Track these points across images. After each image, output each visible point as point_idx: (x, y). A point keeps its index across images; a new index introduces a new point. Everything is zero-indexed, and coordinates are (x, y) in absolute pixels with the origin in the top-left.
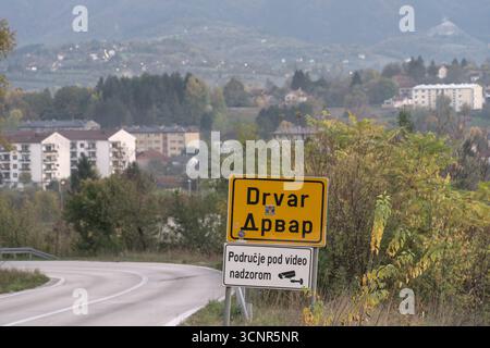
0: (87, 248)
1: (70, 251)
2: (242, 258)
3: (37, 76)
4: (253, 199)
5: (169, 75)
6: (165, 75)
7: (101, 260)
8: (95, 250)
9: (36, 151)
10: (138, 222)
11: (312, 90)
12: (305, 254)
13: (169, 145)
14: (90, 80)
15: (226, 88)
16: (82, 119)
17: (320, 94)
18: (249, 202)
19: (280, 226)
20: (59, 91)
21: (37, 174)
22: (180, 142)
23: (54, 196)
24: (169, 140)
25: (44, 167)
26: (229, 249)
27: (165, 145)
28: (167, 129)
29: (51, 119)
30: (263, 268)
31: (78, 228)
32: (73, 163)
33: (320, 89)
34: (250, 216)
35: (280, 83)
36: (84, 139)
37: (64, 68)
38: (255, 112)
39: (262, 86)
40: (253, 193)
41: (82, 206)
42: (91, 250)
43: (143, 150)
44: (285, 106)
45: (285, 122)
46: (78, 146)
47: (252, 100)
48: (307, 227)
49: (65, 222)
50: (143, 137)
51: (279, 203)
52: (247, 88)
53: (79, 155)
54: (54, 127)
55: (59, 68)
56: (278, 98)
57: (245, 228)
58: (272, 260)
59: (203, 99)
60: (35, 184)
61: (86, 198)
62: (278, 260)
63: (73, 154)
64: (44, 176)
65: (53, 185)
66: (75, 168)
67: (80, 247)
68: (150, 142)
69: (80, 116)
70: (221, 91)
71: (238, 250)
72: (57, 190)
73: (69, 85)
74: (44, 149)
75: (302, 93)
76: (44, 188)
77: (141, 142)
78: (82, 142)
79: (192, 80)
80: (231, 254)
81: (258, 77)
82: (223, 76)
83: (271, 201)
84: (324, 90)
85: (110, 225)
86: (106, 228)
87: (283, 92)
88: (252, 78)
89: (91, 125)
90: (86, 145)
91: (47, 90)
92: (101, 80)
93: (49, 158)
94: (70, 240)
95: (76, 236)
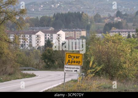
0: (48, 67)
1: (43, 68)
2: (67, 68)
3: (34, 12)
4: (70, 57)
5: (76, 12)
6: (75, 12)
7: (51, 71)
8: (50, 68)
9: (34, 37)
10: (62, 60)
11: (123, 17)
12: (79, 67)
13: (76, 35)
14: (51, 14)
15: (95, 16)
16: (49, 26)
17: (125, 18)
18: (69, 58)
19: (74, 62)
20: (41, 17)
21: (34, 44)
22: (80, 34)
23: (39, 51)
24: (76, 33)
25: (36, 42)
26: (65, 66)
27: (75, 35)
28: (76, 30)
29: (39, 27)
30: (71, 70)
31: (45, 62)
32: (45, 41)
33: (125, 17)
34: (69, 60)
35: (113, 14)
36: (49, 33)
37: (43, 10)
38: (104, 24)
39: (107, 16)
40: (70, 56)
41: (46, 55)
42: (49, 68)
43: (68, 36)
44: (114, 22)
45: (113, 28)
46: (47, 35)
47: (103, 20)
48: (79, 62)
49: (41, 60)
50: (68, 32)
51: (74, 58)
52: (102, 16)
53: (47, 38)
54: (39, 29)
55: (41, 10)
56: (111, 20)
57: (68, 62)
58: (73, 68)
59: (87, 20)
60: (34, 47)
61: (47, 53)
62: (74, 68)
63: (46, 38)
64: (36, 45)
65: (39, 48)
66: (46, 42)
67: (46, 67)
68: (70, 34)
69: (48, 26)
70: (93, 18)
71: (67, 66)
72: (40, 50)
73: (45, 16)
74: (36, 36)
75: (119, 18)
76: (36, 49)
77: (67, 34)
78: (48, 34)
79: (84, 14)
80: (66, 67)
81: (105, 12)
82: (95, 12)
83: (73, 57)
84: (126, 17)
85: (54, 61)
86: (53, 62)
87: (113, 18)
88: (103, 13)
89: (51, 29)
90: (50, 35)
91: (37, 17)
92: (55, 14)
93: (38, 39)
94: (43, 65)
95: (44, 64)
